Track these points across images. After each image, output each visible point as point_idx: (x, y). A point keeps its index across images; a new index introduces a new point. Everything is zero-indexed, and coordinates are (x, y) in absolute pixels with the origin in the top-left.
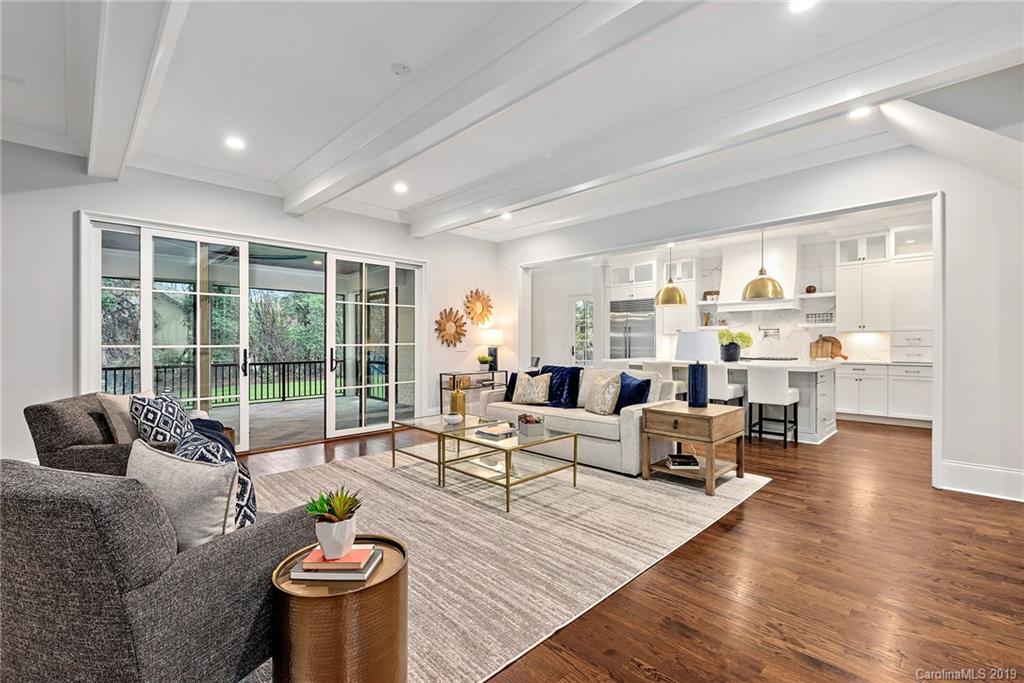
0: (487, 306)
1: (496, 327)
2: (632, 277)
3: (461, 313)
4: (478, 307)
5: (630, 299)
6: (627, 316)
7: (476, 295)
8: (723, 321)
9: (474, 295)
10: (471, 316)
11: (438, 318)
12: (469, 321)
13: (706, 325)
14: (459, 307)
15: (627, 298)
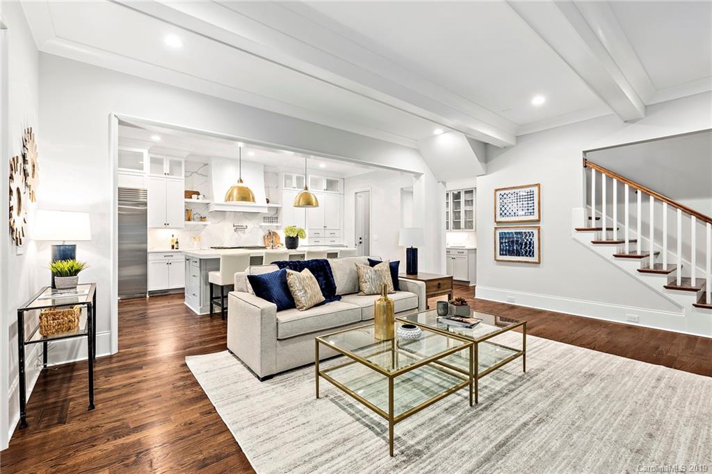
0: (36, 167)
8: (204, 218)
10: (29, 180)
12: (27, 191)
13: (189, 220)
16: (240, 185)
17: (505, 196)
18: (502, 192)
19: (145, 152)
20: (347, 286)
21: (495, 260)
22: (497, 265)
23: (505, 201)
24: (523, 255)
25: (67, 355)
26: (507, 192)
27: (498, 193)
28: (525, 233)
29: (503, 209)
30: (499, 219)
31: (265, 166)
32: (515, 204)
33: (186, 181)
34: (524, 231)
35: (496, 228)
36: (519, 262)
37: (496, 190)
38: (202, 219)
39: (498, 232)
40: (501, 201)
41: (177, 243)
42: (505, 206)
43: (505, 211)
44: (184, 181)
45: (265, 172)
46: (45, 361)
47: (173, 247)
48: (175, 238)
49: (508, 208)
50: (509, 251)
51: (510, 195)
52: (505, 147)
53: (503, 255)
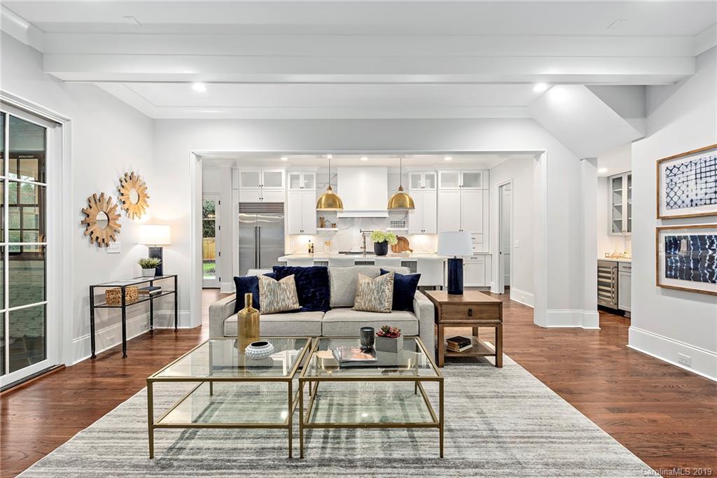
0: (142, 196)
1: (153, 222)
2: (262, 181)
3: (114, 201)
4: (133, 196)
5: (260, 201)
6: (257, 218)
7: (130, 179)
8: (335, 224)
9: (128, 179)
10: (126, 206)
11: (85, 206)
12: (123, 213)
13: (322, 227)
14: (111, 192)
15: (257, 201)
16: (330, 192)
17: (675, 171)
18: (670, 164)
19: (283, 171)
20: (346, 298)
21: (658, 285)
22: (663, 294)
23: (675, 179)
24: (705, 281)
25: (167, 323)
26: (677, 162)
27: (664, 166)
28: (710, 237)
29: (672, 194)
30: (665, 212)
31: (388, 167)
32: (692, 184)
33: (317, 193)
34: (707, 234)
35: (659, 230)
36: (698, 292)
37: (660, 162)
38: (334, 225)
39: (663, 236)
40: (669, 180)
41: (312, 247)
42: (676, 189)
43: (675, 199)
44: (315, 192)
45: (388, 174)
46: (152, 324)
47: (310, 251)
48: (311, 243)
49: (679, 193)
50: (681, 270)
51: (683, 169)
52: (676, 83)
53: (671, 277)
